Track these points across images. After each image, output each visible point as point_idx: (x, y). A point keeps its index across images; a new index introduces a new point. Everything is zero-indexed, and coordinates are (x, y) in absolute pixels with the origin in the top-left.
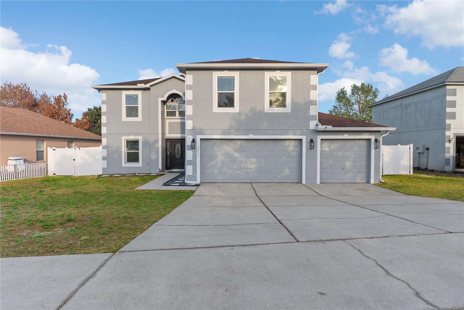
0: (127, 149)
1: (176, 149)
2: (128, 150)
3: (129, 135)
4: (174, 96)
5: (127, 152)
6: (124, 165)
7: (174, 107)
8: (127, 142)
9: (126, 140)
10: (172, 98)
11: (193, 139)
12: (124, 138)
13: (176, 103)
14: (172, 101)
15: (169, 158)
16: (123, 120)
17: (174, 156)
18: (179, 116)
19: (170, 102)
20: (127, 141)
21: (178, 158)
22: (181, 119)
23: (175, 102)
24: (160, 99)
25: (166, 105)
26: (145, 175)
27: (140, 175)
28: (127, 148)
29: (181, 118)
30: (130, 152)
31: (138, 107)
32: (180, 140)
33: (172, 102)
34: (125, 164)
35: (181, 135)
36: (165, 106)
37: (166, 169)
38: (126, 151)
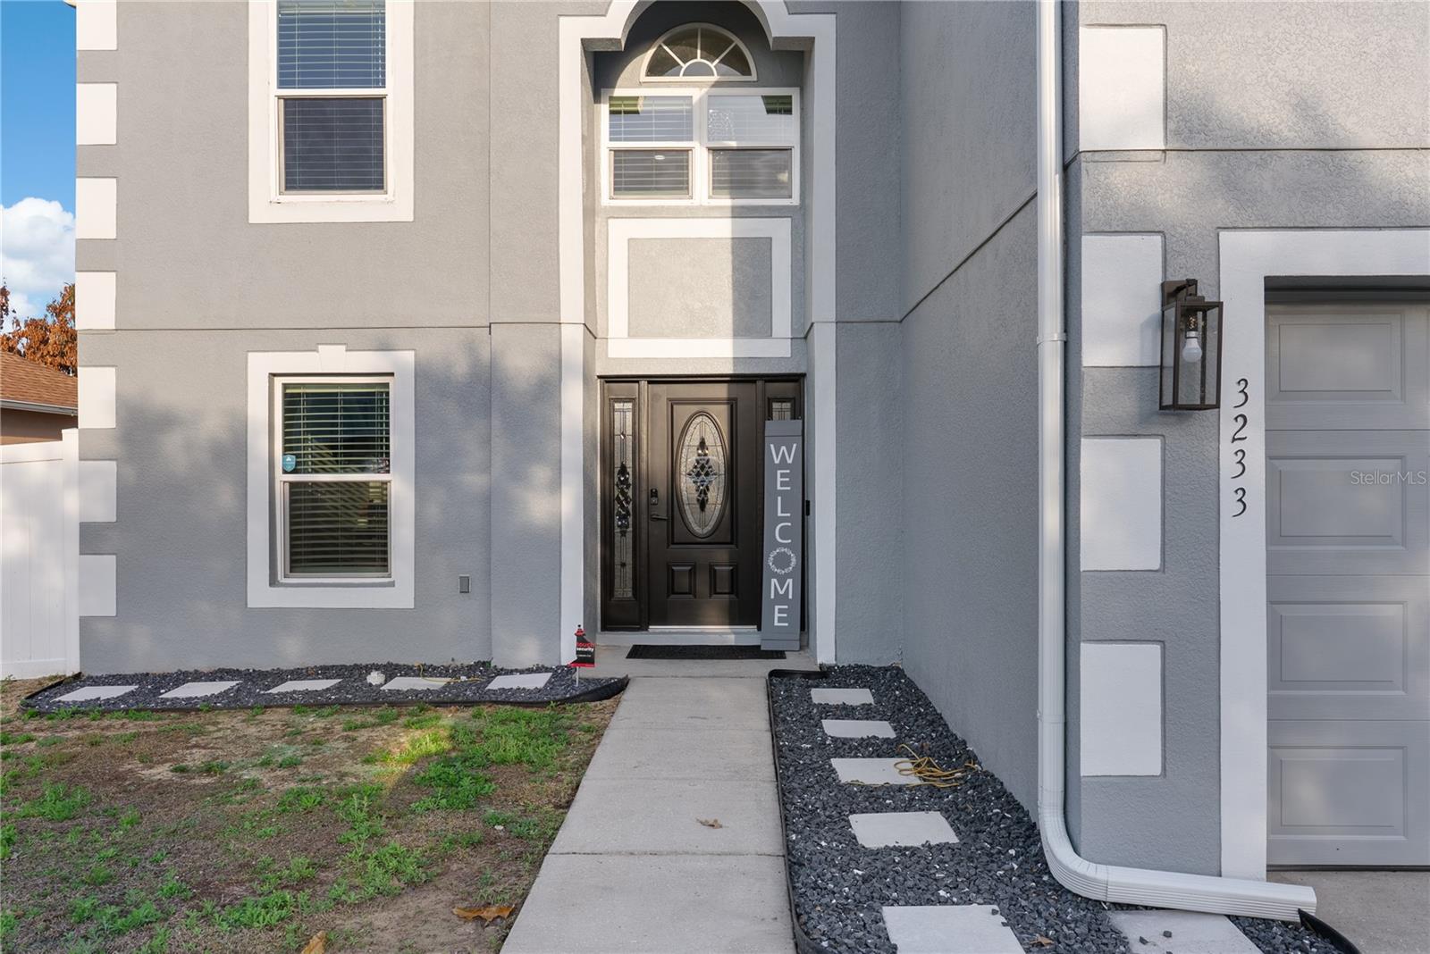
0: (291, 459)
1: (689, 459)
2: (295, 471)
3: (307, 336)
4: (678, 29)
5: (293, 485)
6: (260, 594)
7: (680, 122)
8: (291, 400)
9: (279, 382)
10: (660, 41)
11: (1179, 276)
12: (260, 365)
13: (694, 84)
14: (659, 67)
15: (629, 536)
16: (254, 218)
17: (671, 520)
18: (718, 185)
19: (643, 78)
20: (286, 395)
21: (697, 529)
22: (738, 213)
23: (681, 78)
24: (573, 33)
25: (605, 97)
26: (437, 683)
27: (401, 683)
28: (286, 450)
29: (734, 208)
30: (315, 484)
31: (379, 101)
32: (721, 391)
33: (661, 73)
34: (273, 582)
35: (735, 347)
36: (604, 108)
37: (604, 628)
38: (281, 478)
